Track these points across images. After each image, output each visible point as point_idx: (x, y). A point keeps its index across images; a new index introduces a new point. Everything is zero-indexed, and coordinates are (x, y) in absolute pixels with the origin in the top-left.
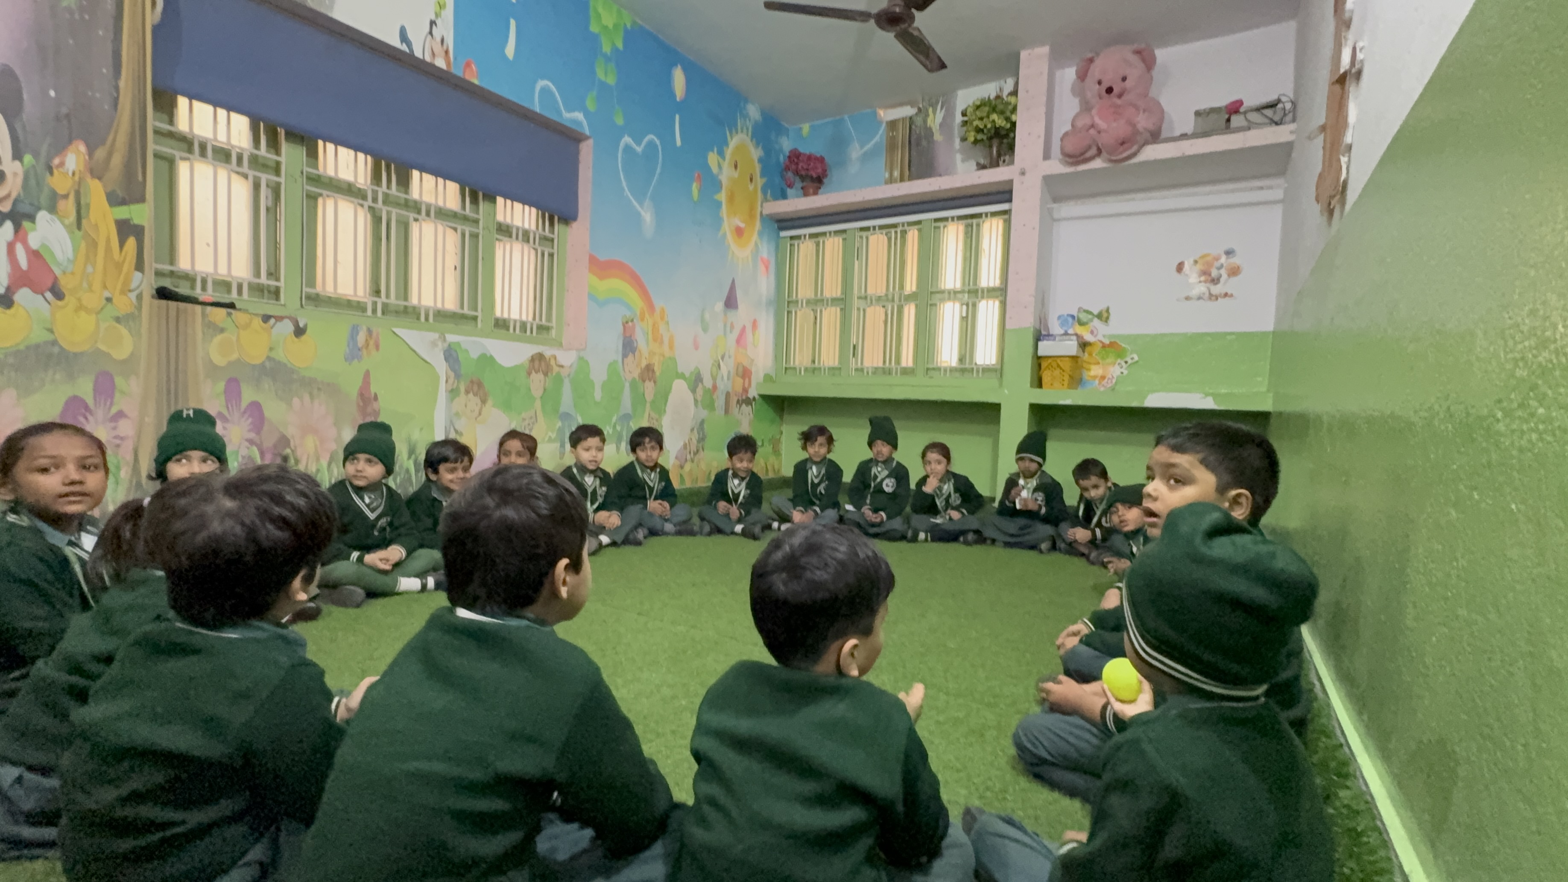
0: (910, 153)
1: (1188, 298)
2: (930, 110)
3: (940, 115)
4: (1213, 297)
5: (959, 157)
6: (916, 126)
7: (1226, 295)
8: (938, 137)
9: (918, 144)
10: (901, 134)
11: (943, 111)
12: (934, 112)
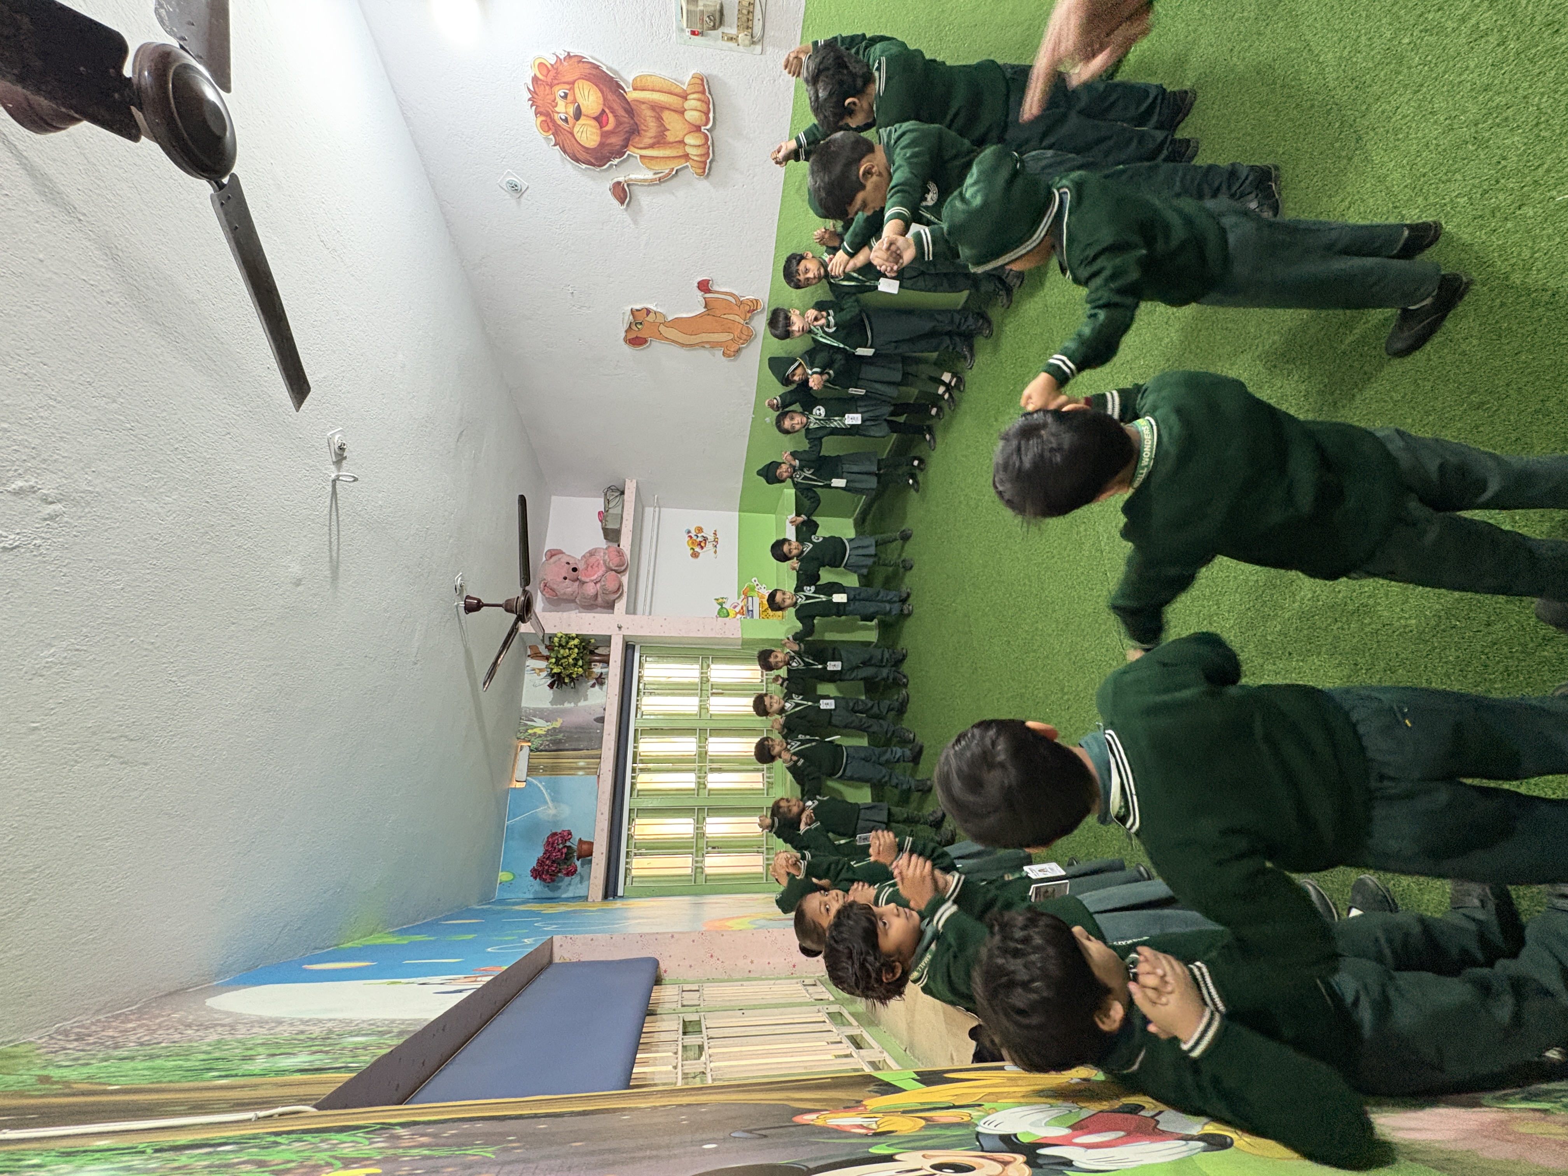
0: (567, 750)
1: (715, 552)
2: (530, 731)
3: (539, 722)
4: (716, 540)
5: (582, 703)
6: (541, 745)
7: (715, 534)
8: (557, 725)
9: (559, 742)
10: (544, 760)
11: (535, 719)
12: (533, 727)
